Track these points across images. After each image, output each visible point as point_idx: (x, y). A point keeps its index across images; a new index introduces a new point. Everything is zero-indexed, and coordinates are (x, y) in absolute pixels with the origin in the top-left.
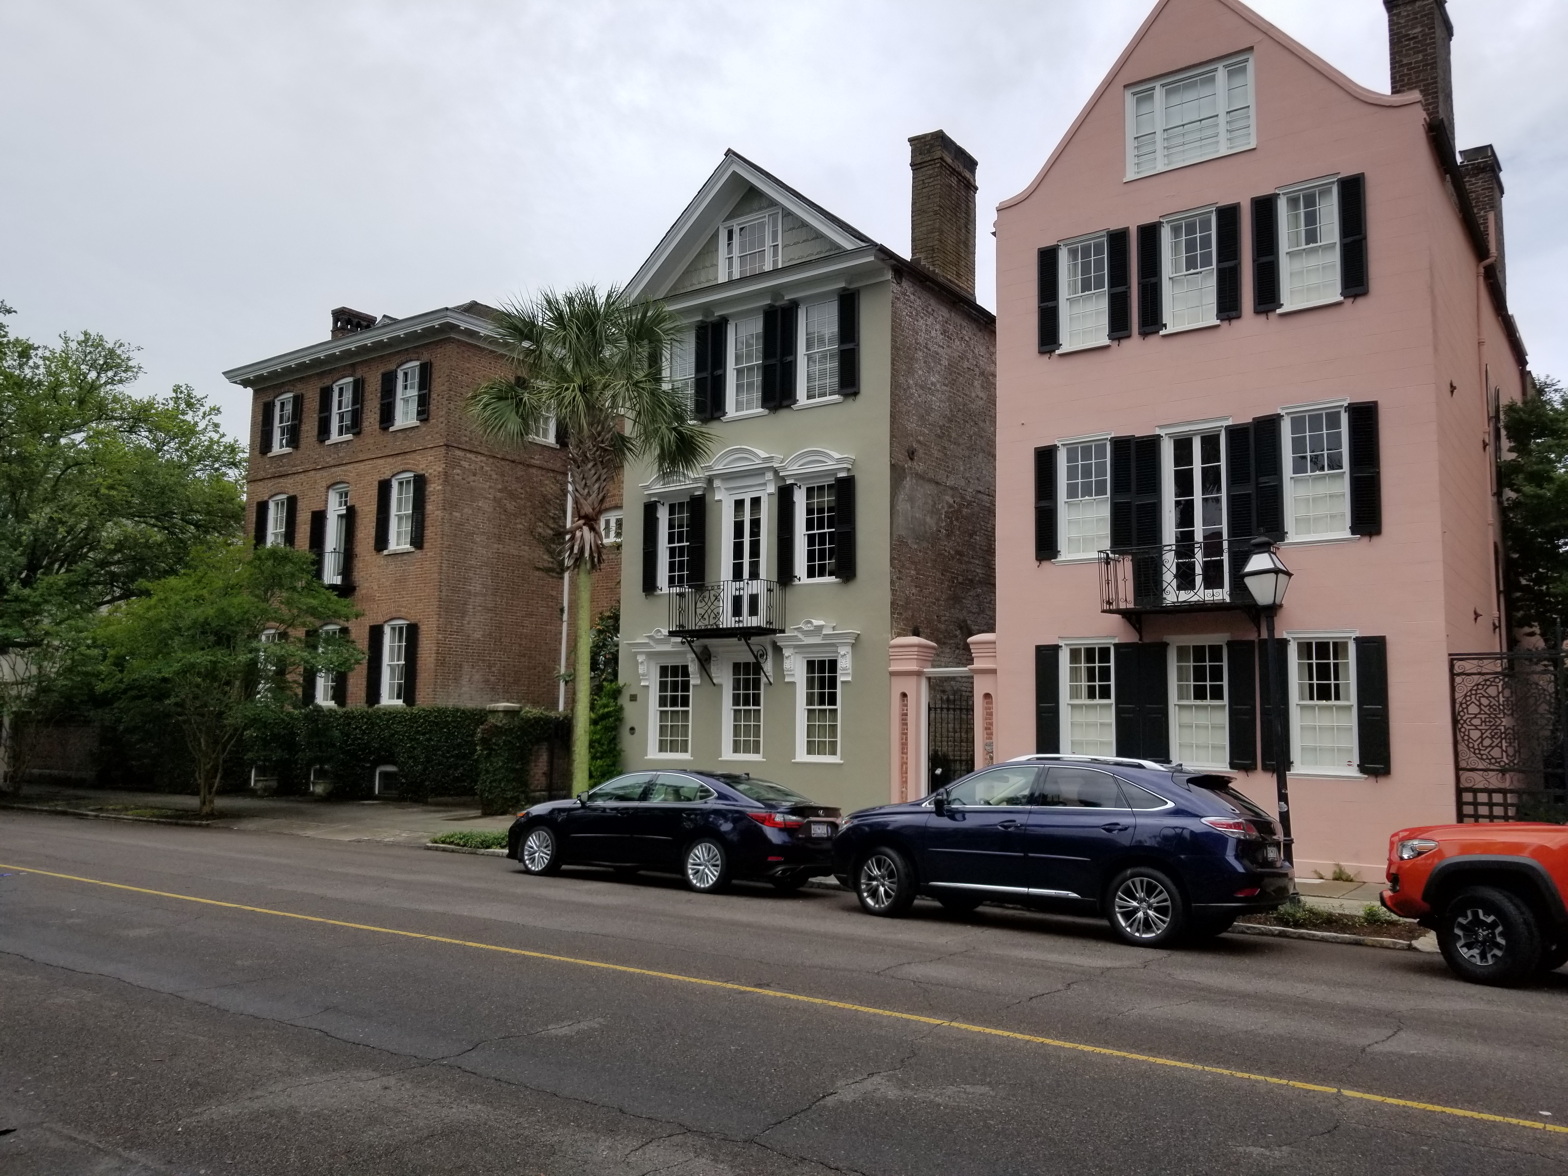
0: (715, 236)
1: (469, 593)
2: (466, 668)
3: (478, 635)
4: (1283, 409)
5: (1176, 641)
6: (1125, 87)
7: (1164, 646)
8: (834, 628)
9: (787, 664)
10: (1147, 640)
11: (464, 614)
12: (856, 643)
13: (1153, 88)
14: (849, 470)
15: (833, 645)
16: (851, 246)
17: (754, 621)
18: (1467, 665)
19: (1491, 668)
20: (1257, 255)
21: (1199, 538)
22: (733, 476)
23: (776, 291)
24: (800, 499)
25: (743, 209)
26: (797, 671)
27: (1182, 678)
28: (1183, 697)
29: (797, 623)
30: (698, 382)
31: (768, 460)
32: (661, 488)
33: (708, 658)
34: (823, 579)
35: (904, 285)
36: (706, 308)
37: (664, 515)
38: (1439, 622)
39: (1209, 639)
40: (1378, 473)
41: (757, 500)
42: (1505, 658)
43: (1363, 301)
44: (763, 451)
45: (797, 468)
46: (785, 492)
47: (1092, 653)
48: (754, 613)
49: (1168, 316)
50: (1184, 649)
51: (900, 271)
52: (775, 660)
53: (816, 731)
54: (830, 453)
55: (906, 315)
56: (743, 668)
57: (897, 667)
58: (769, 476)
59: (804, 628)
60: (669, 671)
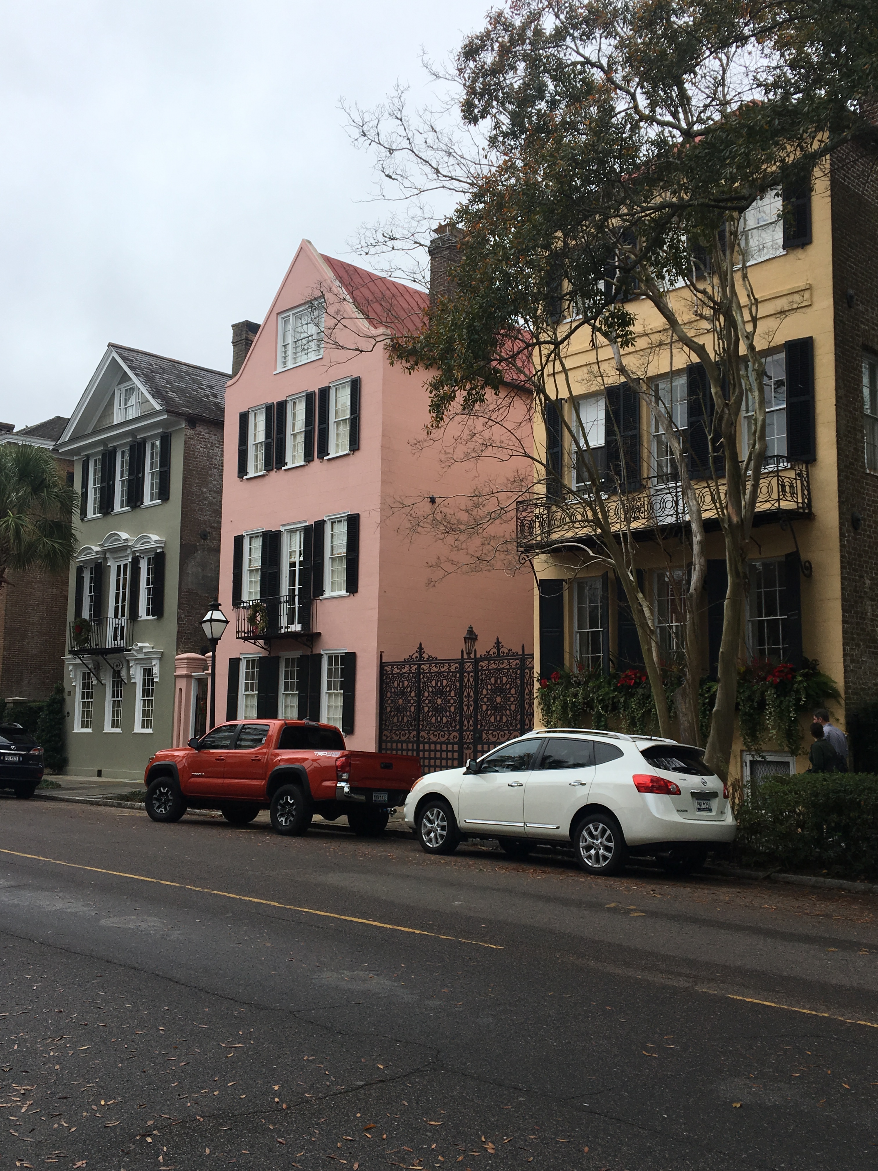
0: (113, 394)
3: (35, 652)
4: (327, 516)
5: (285, 655)
6: (278, 314)
7: (278, 658)
8: (153, 648)
9: (132, 672)
10: (272, 655)
12: (162, 657)
13: (289, 316)
14: (163, 547)
15: (149, 659)
16: (158, 408)
17: (122, 643)
18: (388, 669)
19: (396, 670)
20: (320, 423)
21: (297, 593)
22: (114, 551)
23: (132, 433)
24: (144, 566)
25: (125, 378)
26: (137, 675)
27: (286, 678)
28: (286, 689)
29: (140, 645)
30: (102, 489)
31: (126, 540)
32: (82, 558)
33: (98, 667)
34: (151, 617)
35: (199, 429)
36: (104, 442)
37: (87, 576)
38: (375, 644)
39: (296, 654)
40: (357, 556)
41: (125, 566)
42: (401, 664)
43: (357, 453)
44: (124, 535)
45: (139, 547)
46: (136, 561)
47: (251, 663)
48: (122, 639)
49: (288, 459)
50: (287, 660)
51: (193, 421)
52: (129, 668)
53: (146, 713)
54: (154, 537)
55: (200, 448)
56: (117, 674)
57: (178, 672)
58: (129, 551)
59: (141, 648)
60: (86, 676)
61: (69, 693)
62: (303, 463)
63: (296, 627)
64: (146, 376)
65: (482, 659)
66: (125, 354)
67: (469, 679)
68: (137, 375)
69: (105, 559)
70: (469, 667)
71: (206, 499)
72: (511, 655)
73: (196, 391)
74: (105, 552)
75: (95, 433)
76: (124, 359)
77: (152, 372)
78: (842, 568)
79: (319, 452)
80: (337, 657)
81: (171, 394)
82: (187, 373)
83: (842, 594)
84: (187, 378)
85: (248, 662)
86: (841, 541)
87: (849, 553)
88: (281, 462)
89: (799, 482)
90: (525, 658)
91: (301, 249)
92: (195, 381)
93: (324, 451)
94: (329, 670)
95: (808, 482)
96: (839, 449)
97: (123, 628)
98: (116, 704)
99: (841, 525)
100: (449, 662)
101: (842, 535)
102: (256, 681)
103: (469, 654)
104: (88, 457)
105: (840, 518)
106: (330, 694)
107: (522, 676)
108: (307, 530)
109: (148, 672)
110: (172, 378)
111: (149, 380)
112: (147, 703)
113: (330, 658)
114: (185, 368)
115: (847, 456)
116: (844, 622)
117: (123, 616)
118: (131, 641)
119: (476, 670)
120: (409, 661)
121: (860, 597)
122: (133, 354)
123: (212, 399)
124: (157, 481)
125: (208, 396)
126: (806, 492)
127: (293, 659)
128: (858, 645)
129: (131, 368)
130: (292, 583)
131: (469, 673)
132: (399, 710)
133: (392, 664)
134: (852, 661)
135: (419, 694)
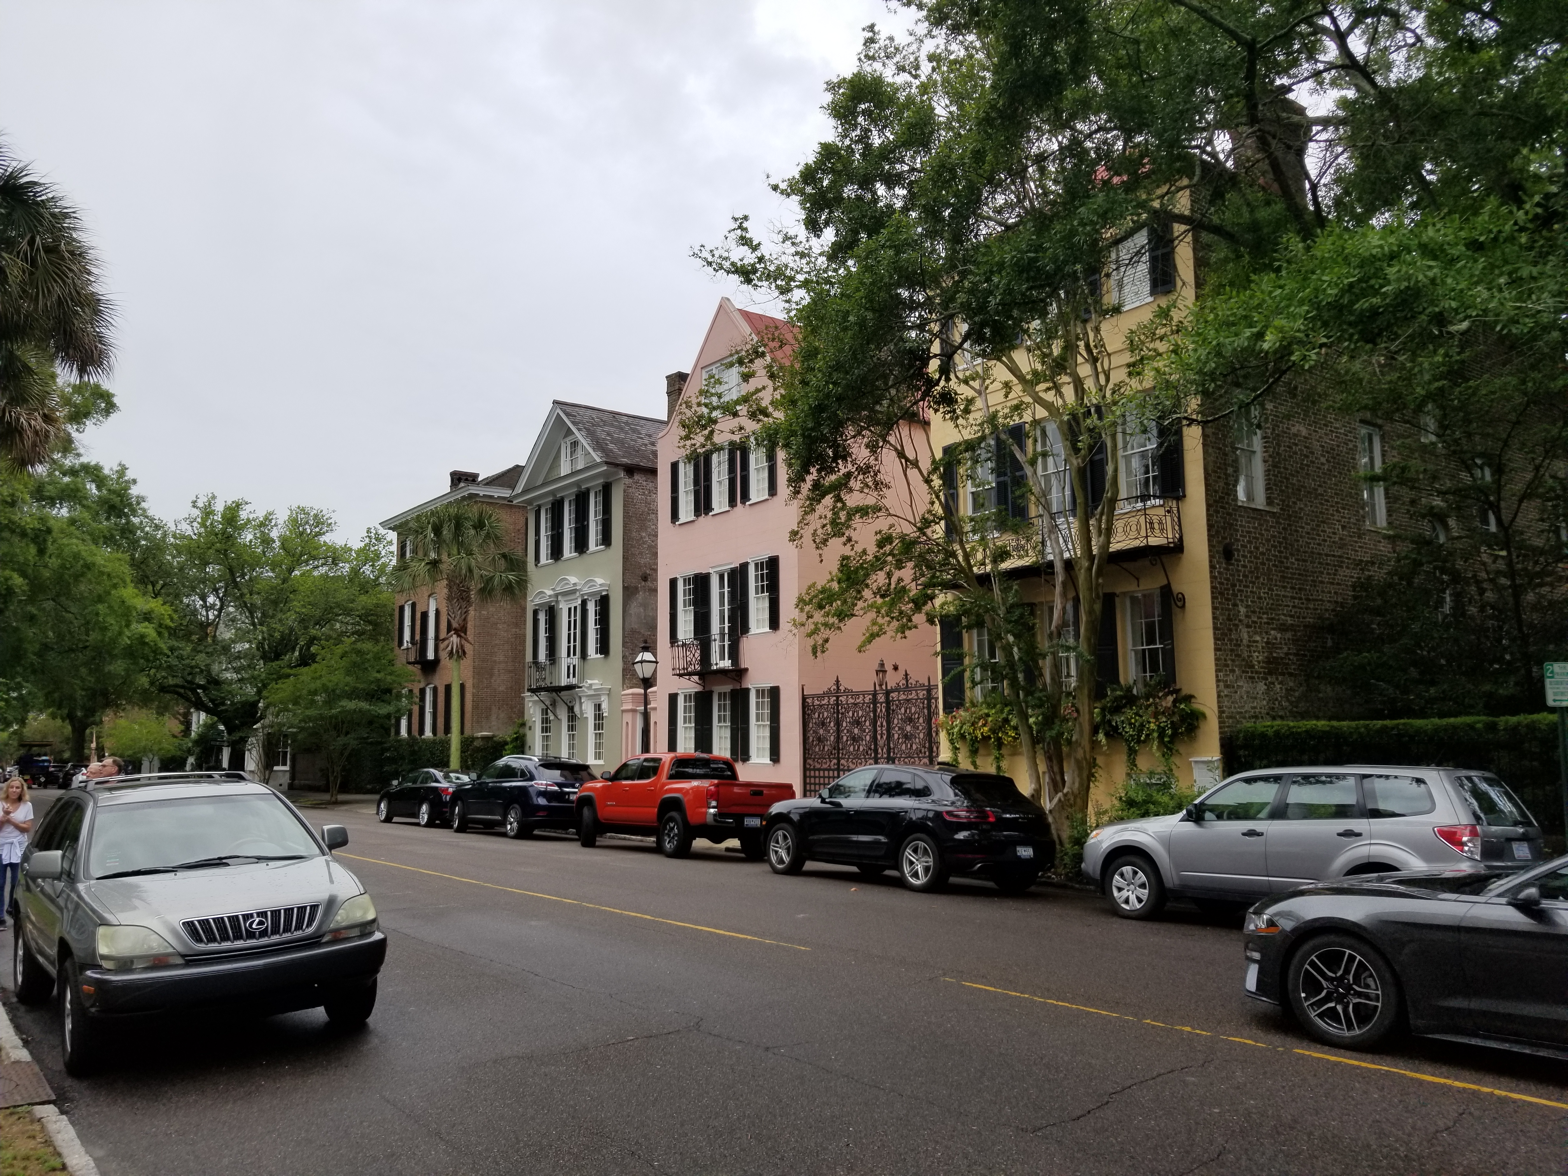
0: (560, 447)
1: (495, 661)
2: (494, 710)
3: (501, 689)
4: (749, 559)
5: (718, 689)
7: (710, 693)
8: (601, 685)
9: (584, 707)
10: (706, 690)
11: (491, 675)
12: (610, 693)
13: (712, 367)
14: (607, 590)
16: (598, 460)
17: (574, 681)
18: (809, 701)
19: (816, 702)
20: (742, 471)
21: (726, 631)
22: (565, 594)
23: (577, 484)
24: (591, 608)
25: (569, 432)
26: (588, 710)
27: (719, 711)
28: (719, 721)
29: (589, 682)
30: (552, 536)
31: (575, 584)
32: (538, 601)
33: (554, 704)
34: (599, 656)
35: (637, 477)
36: (552, 493)
37: (542, 617)
38: (796, 677)
39: (727, 688)
40: (778, 596)
41: (575, 608)
42: (820, 697)
43: (775, 498)
44: (573, 579)
45: (586, 590)
46: (584, 603)
47: (687, 698)
48: (574, 676)
49: (715, 504)
50: (720, 694)
51: (630, 470)
52: (581, 704)
53: (598, 746)
54: (599, 581)
55: (638, 495)
56: (571, 709)
57: (625, 707)
58: (578, 594)
59: (591, 685)
60: (545, 712)
61: (530, 728)
62: (727, 508)
63: (726, 664)
64: (588, 430)
65: (892, 691)
66: (569, 409)
67: (881, 709)
68: (579, 430)
69: (557, 602)
70: (881, 698)
71: (644, 543)
72: (919, 686)
73: (635, 441)
74: (557, 595)
75: (544, 484)
76: (568, 414)
77: (593, 425)
78: (1213, 598)
79: (742, 498)
80: (763, 691)
81: (611, 446)
82: (627, 423)
83: (1214, 623)
84: (627, 428)
85: (685, 696)
86: (1211, 572)
87: (1221, 583)
88: (708, 508)
89: (1169, 518)
90: (930, 689)
91: (721, 306)
92: (634, 431)
93: (745, 497)
94: (758, 703)
95: (1179, 518)
96: (1207, 485)
97: (574, 667)
98: (572, 737)
99: (1211, 557)
100: (864, 694)
101: (1212, 567)
102: (693, 714)
103: (881, 685)
104: (539, 507)
105: (1210, 551)
106: (759, 726)
107: (929, 707)
108: (733, 573)
109: (598, 707)
110: (612, 429)
111: (591, 434)
112: (599, 736)
113: (758, 691)
114: (625, 419)
115: (1216, 491)
116: (1216, 650)
117: (574, 654)
118: (582, 679)
119: (888, 702)
120: (827, 694)
121: (1235, 625)
122: (577, 409)
123: (650, 447)
124: (600, 527)
125: (646, 445)
126: (1177, 528)
127: (725, 693)
128: (1233, 671)
129: (573, 423)
130: (722, 621)
131: (881, 703)
132: (820, 740)
133: (813, 696)
134: (1227, 686)
135: (838, 724)
